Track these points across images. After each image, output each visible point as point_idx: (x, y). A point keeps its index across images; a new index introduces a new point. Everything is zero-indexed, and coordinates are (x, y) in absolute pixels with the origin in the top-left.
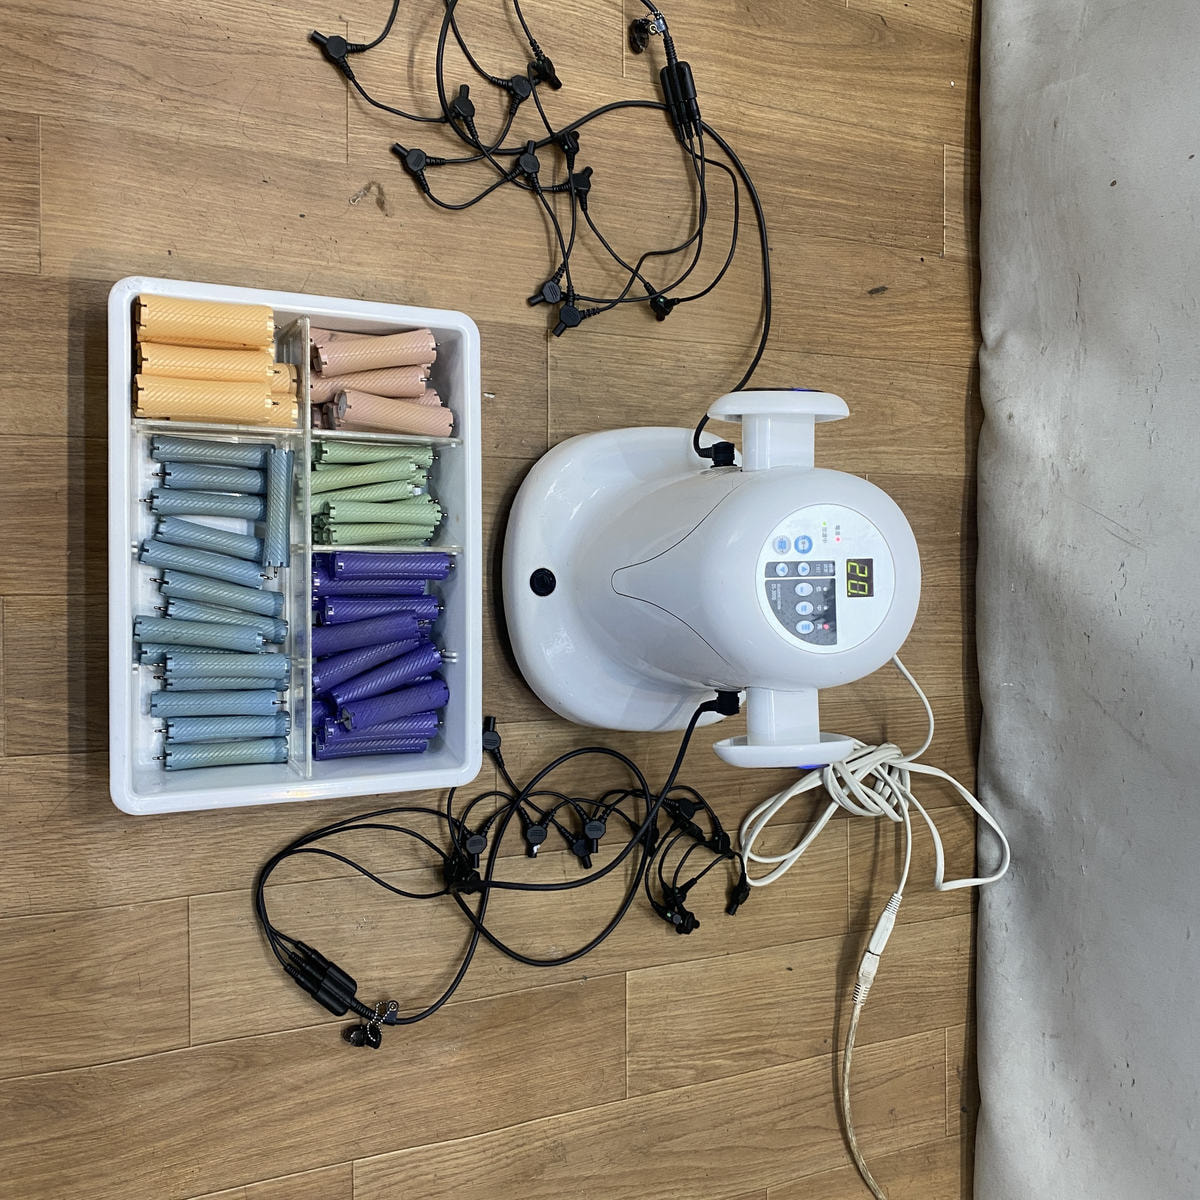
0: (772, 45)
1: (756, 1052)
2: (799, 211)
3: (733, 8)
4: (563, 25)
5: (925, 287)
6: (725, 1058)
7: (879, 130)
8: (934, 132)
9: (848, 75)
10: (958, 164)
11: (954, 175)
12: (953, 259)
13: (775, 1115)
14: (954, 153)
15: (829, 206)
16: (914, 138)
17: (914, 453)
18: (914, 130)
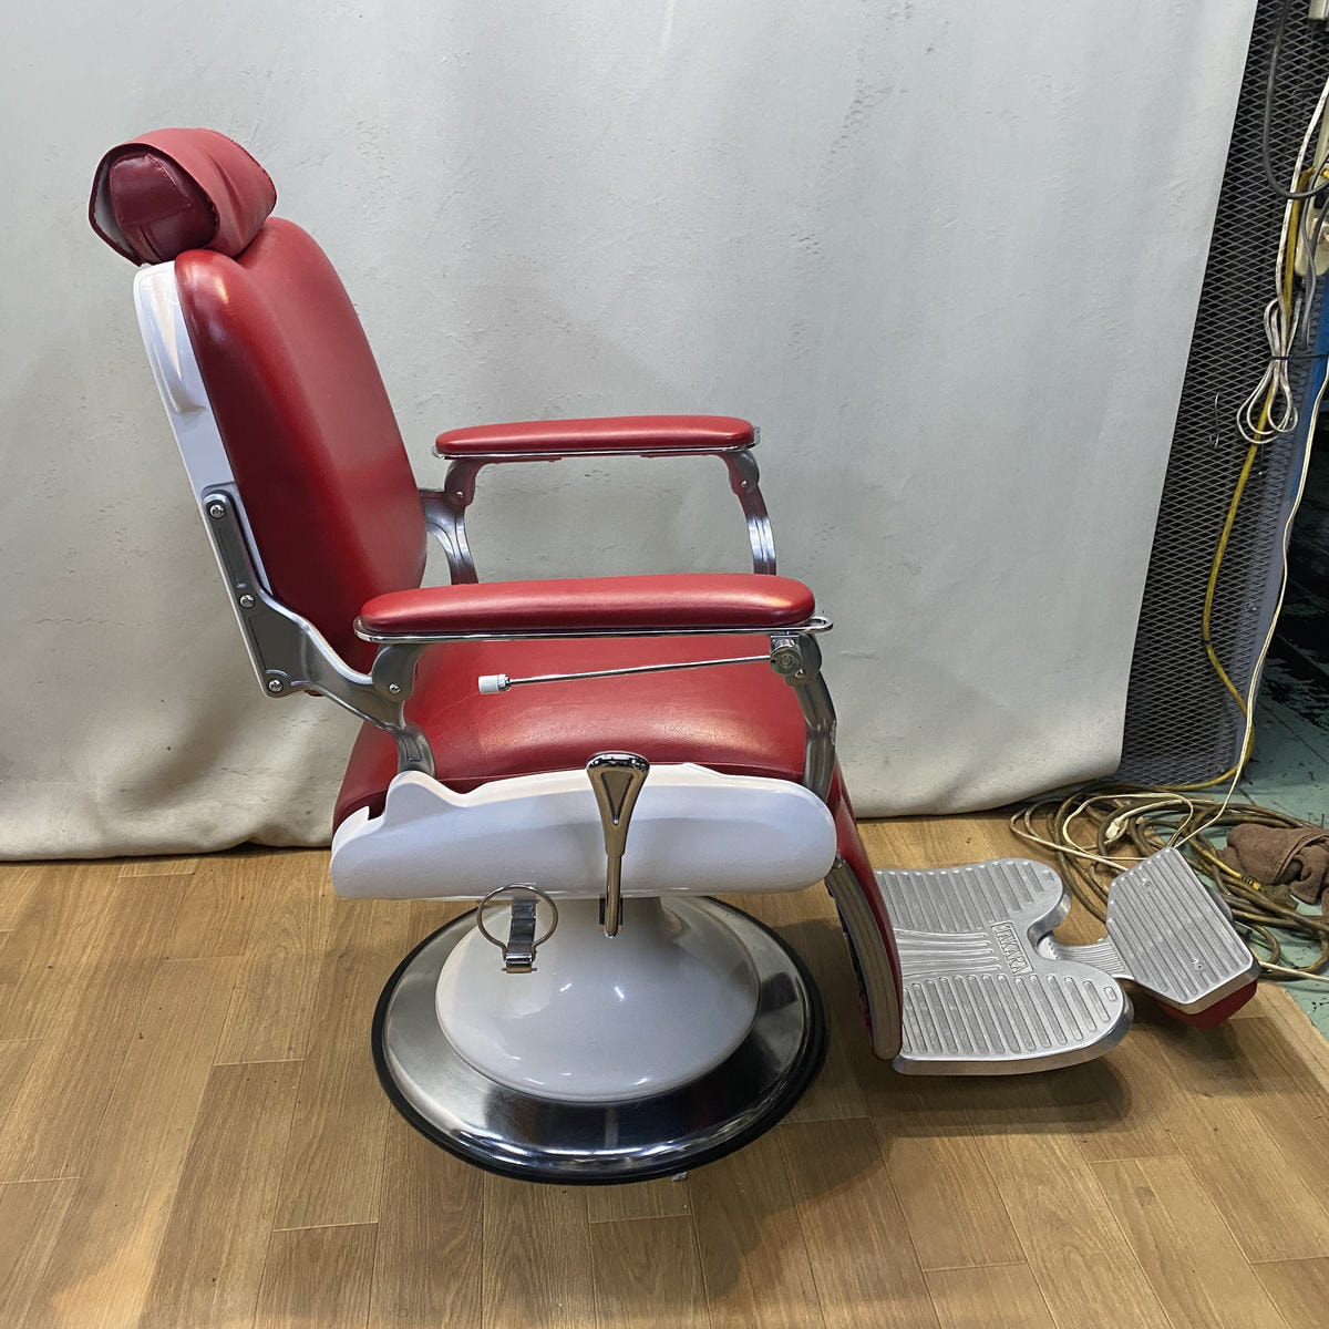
0: (34, 965)
2: (151, 946)
5: (214, 881)
7: (103, 909)
8: (109, 882)
9: (61, 927)
10: (133, 870)
11: (140, 870)
12: (197, 867)
14: (125, 870)
15: (151, 930)
18: (105, 893)
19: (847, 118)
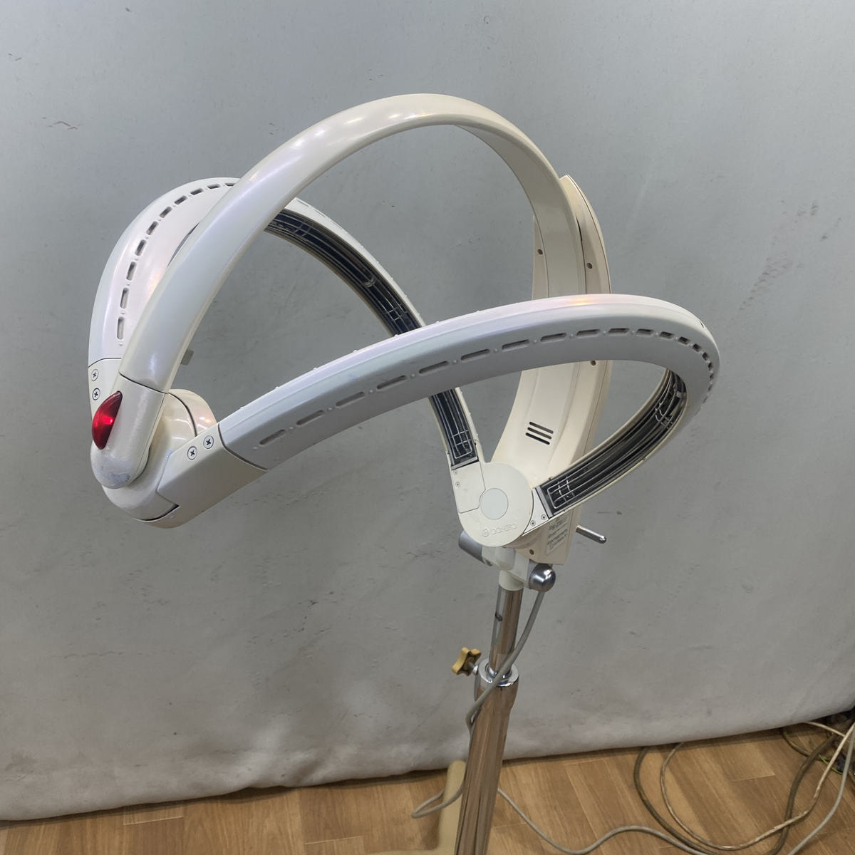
19: (755, 285)
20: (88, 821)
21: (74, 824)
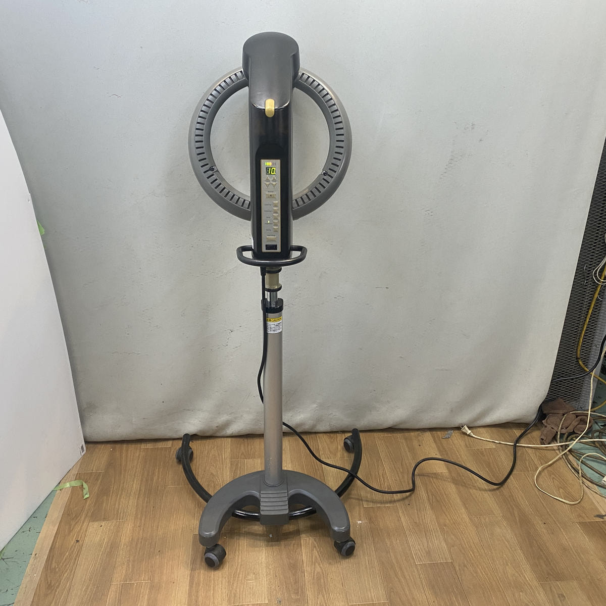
0: (115, 487)
1: (383, 478)
3: (105, 497)
4: (111, 535)
6: (385, 484)
7: (138, 462)
8: (138, 451)
9: (123, 471)
10: (147, 445)
11: (150, 446)
13: (399, 473)
14: (143, 446)
16: (139, 455)
17: (224, 450)
18: (137, 455)
19: (447, 165)
20: (125, 446)
21: (118, 446)
